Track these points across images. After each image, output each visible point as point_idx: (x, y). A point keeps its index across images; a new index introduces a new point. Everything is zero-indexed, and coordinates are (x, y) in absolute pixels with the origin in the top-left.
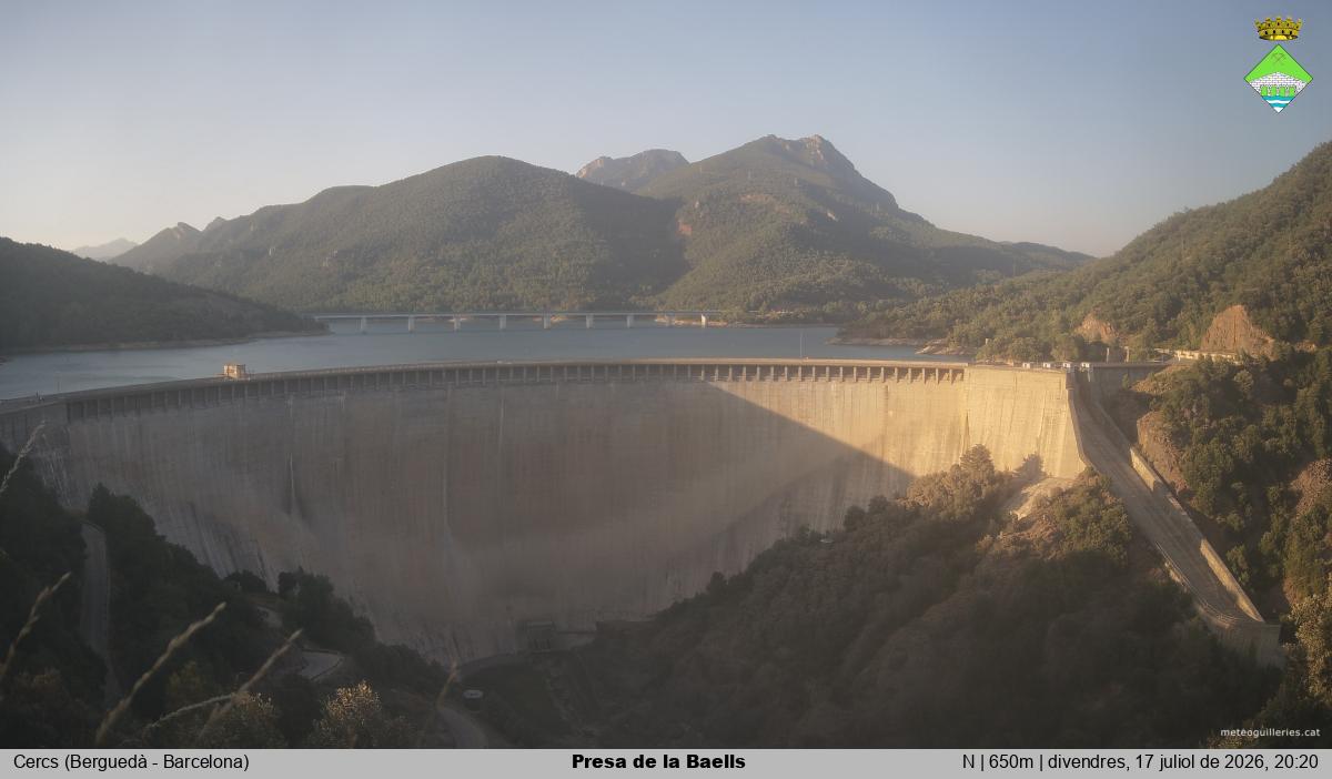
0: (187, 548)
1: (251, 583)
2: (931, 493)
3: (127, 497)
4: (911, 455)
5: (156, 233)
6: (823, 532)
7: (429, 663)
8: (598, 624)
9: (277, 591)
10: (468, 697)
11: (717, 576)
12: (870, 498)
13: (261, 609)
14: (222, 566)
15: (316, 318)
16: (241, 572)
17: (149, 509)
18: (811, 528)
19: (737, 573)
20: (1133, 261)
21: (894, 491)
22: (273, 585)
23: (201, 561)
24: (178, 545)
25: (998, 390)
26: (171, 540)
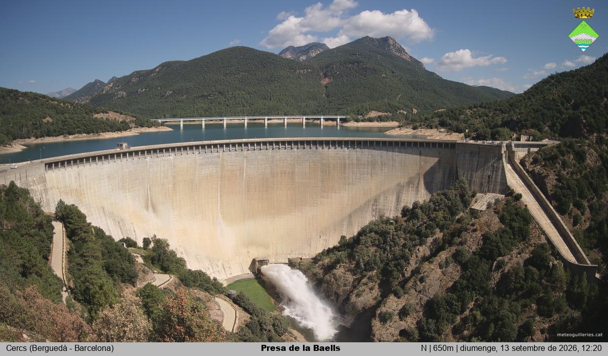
0: (101, 228)
1: (130, 243)
2: (441, 200)
3: (73, 205)
4: (432, 182)
5: (86, 84)
6: (391, 217)
7: (212, 278)
8: (289, 260)
9: (142, 246)
10: (229, 293)
11: (343, 237)
12: (413, 201)
13: (135, 255)
14: (117, 236)
15: (160, 121)
16: (126, 238)
17: (83, 210)
18: (386, 215)
19: (352, 236)
20: (532, 95)
21: (424, 199)
22: (140, 244)
23: (107, 234)
24: (96, 227)
25: (471, 153)
26: (94, 224)
